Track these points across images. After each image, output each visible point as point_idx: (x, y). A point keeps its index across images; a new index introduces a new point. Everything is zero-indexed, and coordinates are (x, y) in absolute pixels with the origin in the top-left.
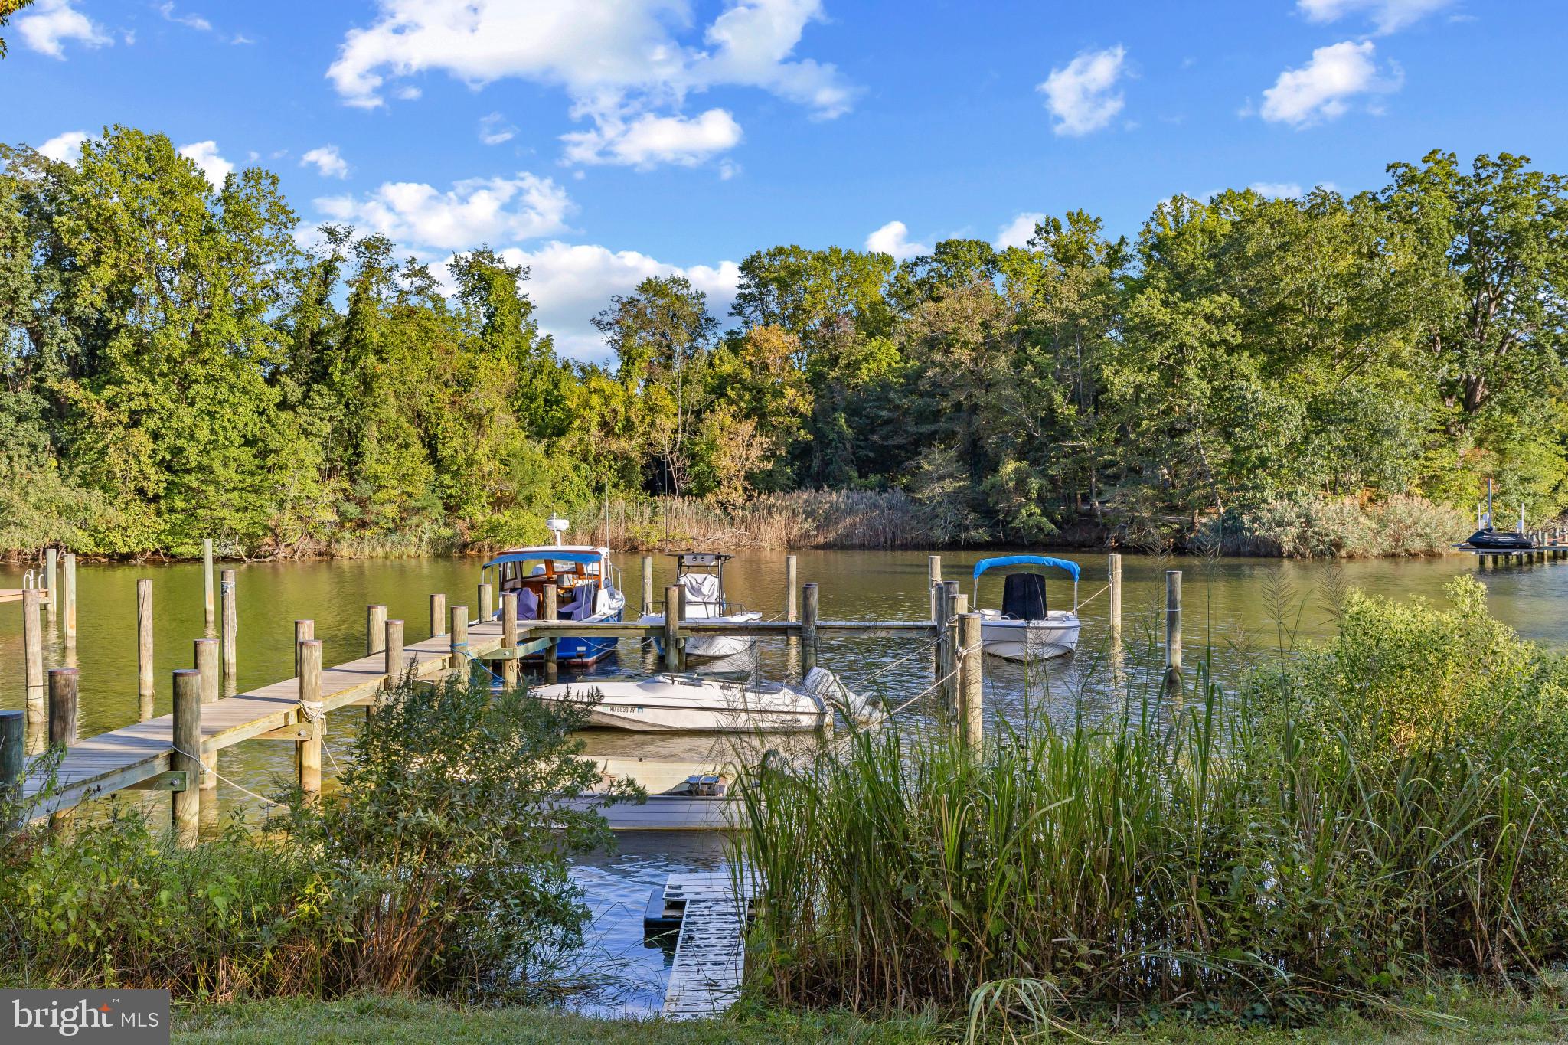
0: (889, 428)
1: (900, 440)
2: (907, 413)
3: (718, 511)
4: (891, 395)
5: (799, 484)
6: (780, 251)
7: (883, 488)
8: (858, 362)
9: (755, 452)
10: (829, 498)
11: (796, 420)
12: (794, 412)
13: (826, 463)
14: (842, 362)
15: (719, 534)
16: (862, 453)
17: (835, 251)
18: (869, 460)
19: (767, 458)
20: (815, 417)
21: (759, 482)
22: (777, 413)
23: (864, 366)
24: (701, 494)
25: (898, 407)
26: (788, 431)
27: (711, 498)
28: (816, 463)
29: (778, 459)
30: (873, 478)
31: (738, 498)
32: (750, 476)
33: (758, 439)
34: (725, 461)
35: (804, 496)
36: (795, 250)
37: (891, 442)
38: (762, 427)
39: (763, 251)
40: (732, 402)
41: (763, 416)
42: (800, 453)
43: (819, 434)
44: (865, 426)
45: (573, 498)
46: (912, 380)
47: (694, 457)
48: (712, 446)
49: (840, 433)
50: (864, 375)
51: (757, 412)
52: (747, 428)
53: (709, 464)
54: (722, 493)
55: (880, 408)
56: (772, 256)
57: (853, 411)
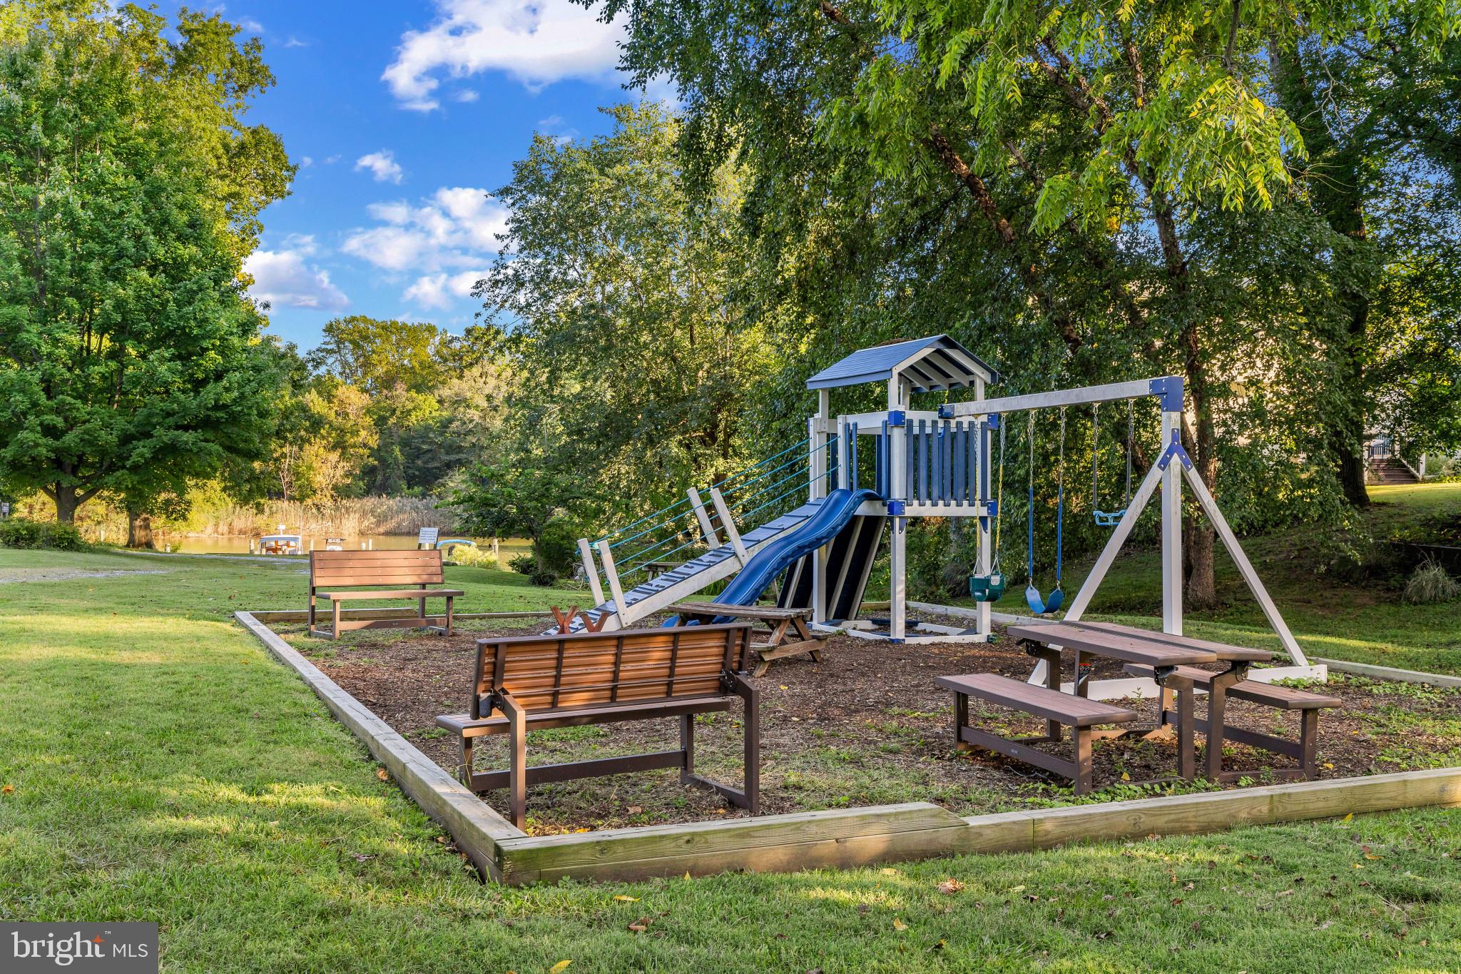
0: (429, 455)
1: (436, 464)
2: (440, 446)
3: (314, 510)
4: (431, 435)
5: (367, 493)
6: (353, 319)
7: (424, 496)
8: (409, 412)
9: (340, 472)
10: (387, 503)
11: (367, 452)
12: (365, 445)
13: (386, 479)
14: (398, 413)
15: (314, 526)
16: (411, 471)
17: (394, 323)
18: (414, 476)
19: (347, 476)
20: (379, 449)
21: (342, 492)
22: (354, 446)
23: (413, 414)
24: (301, 500)
25: (432, 443)
26: (362, 456)
27: (309, 502)
28: (379, 478)
29: (354, 477)
30: (417, 489)
31: (328, 503)
32: (335, 488)
33: (341, 464)
34: (319, 478)
35: (370, 502)
36: (365, 319)
37: (430, 466)
38: (343, 456)
39: (341, 320)
40: (323, 438)
41: (344, 448)
42: (369, 472)
43: (382, 460)
44: (414, 453)
45: (216, 501)
46: (446, 424)
47: (298, 475)
48: (310, 468)
49: (396, 458)
50: (413, 418)
51: (340, 445)
52: (334, 456)
53: (308, 479)
54: (317, 499)
55: (423, 442)
56: (347, 322)
57: (405, 443)
